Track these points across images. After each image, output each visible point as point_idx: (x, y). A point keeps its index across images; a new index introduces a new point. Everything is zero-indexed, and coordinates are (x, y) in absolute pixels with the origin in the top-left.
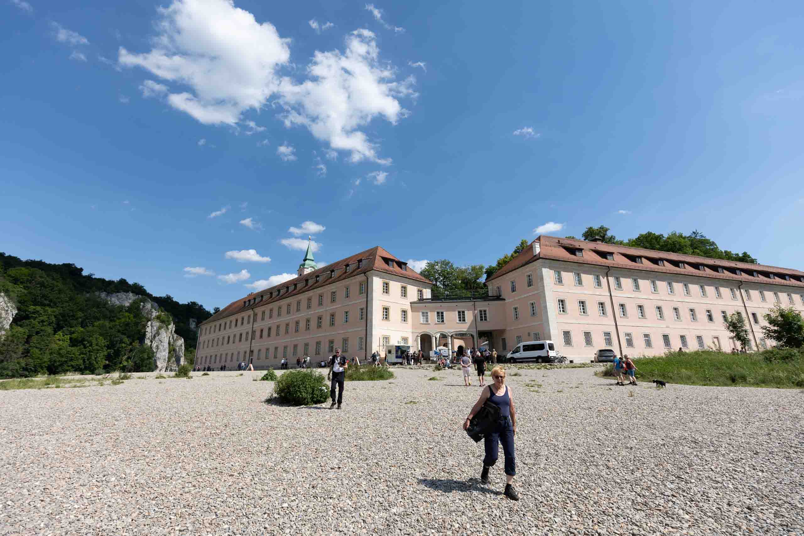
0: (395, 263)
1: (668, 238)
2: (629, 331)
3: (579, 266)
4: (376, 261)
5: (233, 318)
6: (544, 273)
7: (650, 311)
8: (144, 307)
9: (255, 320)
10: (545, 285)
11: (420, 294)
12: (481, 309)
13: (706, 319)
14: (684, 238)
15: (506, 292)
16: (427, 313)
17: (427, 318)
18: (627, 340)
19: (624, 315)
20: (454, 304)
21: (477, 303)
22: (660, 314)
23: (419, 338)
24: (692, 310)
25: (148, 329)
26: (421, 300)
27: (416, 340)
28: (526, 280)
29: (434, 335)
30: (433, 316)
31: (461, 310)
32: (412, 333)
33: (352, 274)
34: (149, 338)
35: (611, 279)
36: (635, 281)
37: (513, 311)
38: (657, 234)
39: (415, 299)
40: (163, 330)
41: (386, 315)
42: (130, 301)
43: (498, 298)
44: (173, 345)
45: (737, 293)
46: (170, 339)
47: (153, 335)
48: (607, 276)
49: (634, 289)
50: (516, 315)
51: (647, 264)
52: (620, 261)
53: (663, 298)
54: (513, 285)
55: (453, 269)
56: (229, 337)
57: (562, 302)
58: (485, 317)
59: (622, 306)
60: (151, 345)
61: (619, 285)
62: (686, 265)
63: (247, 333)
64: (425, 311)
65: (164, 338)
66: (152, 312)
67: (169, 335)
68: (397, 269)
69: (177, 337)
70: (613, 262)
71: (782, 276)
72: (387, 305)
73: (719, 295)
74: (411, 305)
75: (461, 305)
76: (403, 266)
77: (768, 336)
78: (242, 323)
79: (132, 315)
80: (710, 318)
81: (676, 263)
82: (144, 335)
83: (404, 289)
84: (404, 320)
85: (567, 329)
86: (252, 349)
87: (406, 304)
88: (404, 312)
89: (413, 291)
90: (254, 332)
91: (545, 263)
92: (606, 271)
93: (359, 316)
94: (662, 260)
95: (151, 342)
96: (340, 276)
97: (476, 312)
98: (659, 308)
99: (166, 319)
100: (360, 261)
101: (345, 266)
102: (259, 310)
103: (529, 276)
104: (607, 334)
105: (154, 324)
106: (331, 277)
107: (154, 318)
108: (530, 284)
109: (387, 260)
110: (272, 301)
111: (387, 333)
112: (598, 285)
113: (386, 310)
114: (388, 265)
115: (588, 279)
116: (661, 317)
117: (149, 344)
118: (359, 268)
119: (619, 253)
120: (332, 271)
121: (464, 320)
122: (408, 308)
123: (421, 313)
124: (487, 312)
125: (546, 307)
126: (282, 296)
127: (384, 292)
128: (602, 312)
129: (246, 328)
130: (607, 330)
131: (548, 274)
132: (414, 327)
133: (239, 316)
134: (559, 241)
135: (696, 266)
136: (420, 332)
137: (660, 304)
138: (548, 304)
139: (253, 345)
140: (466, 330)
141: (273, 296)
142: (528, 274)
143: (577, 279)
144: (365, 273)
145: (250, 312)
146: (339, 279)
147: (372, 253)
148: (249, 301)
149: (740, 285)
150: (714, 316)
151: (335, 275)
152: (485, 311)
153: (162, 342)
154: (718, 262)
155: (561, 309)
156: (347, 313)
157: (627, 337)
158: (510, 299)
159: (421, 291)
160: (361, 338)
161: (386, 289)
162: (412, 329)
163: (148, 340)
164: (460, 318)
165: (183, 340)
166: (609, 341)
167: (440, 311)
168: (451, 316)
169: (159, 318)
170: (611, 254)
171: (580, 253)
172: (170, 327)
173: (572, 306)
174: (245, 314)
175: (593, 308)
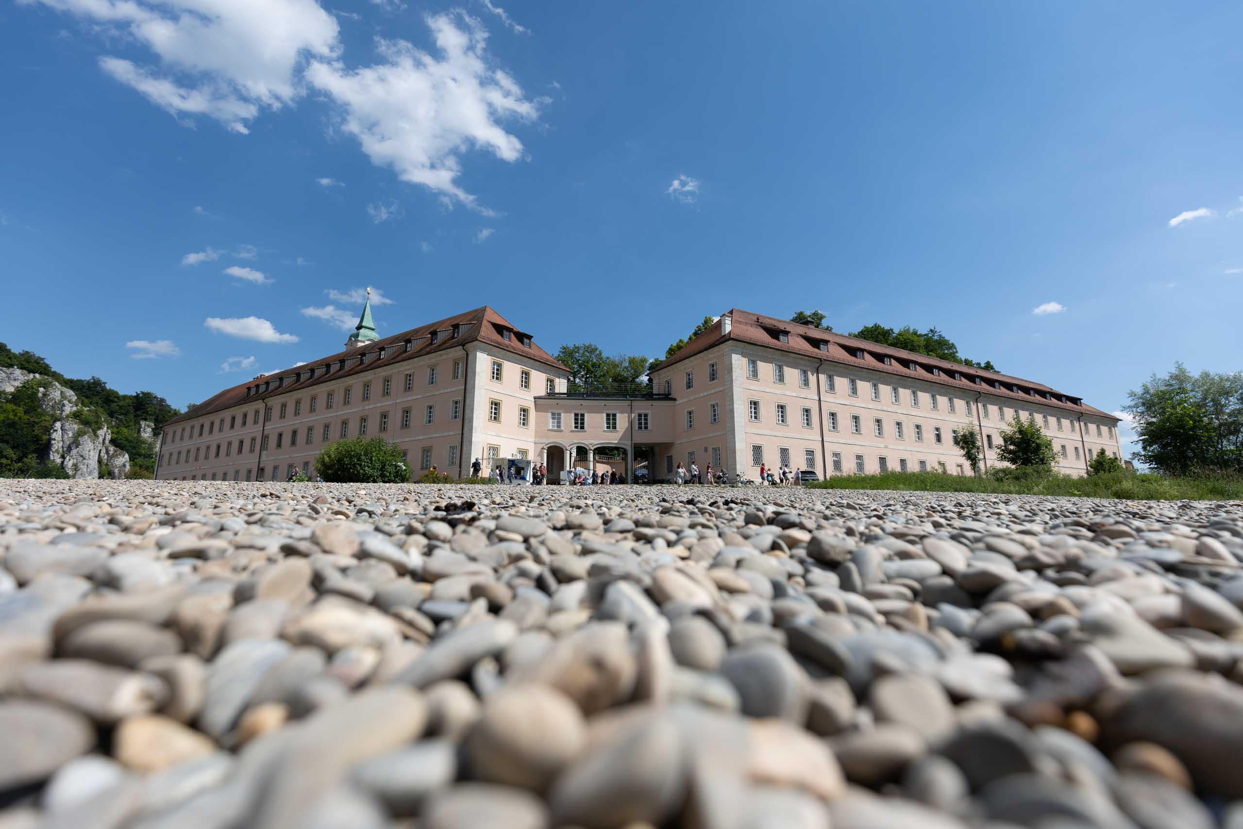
0: (513, 336)
1: (900, 334)
2: (838, 450)
3: (782, 355)
4: (483, 329)
5: (227, 414)
6: (733, 361)
7: (868, 425)
8: (45, 395)
9: (267, 418)
10: (734, 378)
11: (550, 385)
12: (641, 412)
13: (933, 438)
14: (920, 336)
15: (678, 388)
16: (559, 414)
17: (559, 422)
18: (835, 462)
19: (834, 427)
20: (602, 403)
21: (635, 403)
22: (879, 430)
23: (546, 451)
24: (918, 427)
25: (57, 435)
26: (552, 395)
27: (540, 455)
28: (708, 371)
29: (569, 448)
30: (568, 420)
31: (611, 412)
32: (535, 443)
33: (443, 347)
34: (57, 451)
35: (822, 377)
36: (853, 382)
37: (686, 416)
38: (887, 328)
39: (542, 392)
40: (86, 437)
41: (495, 413)
42: (17, 384)
43: (667, 397)
44: (107, 464)
45: (974, 407)
46: (102, 454)
47: (66, 445)
48: (818, 373)
49: (850, 391)
50: (691, 422)
51: (870, 361)
52: (836, 353)
53: (885, 408)
54: (689, 379)
55: (601, 359)
56: (219, 447)
57: (755, 404)
58: (646, 424)
59: (833, 415)
60: (63, 463)
61: (832, 387)
62: (917, 367)
63: (253, 440)
64: (556, 411)
65: (89, 451)
66: (64, 405)
67: (100, 447)
68: (515, 343)
69: (115, 451)
70: (828, 354)
71: (1026, 390)
72: (497, 397)
73: (952, 408)
74: (535, 402)
75: (612, 405)
76: (526, 340)
77: (1001, 457)
78: (244, 423)
79: (21, 409)
80: (938, 438)
81: (905, 363)
82: (48, 446)
83: (526, 376)
84: (524, 424)
85: (758, 442)
86: (262, 465)
87: (527, 399)
88: (524, 410)
89: (539, 381)
90: (265, 438)
91: (736, 346)
92: (817, 365)
93: (451, 413)
94: (890, 357)
95: (63, 457)
96: (421, 350)
97: (633, 415)
98: (878, 421)
99: (92, 418)
100: (456, 327)
101: (430, 333)
102: (275, 402)
103: (713, 366)
104: (810, 453)
105: (67, 426)
106: (406, 351)
107: (68, 416)
108: (713, 377)
109: (500, 329)
110: (300, 387)
111: (494, 441)
112: (805, 385)
113: (496, 406)
114: (502, 336)
115: (792, 374)
116: (879, 434)
117: (59, 461)
118: (453, 337)
119: (837, 343)
120: (408, 341)
121: (615, 428)
122: (530, 405)
123: (550, 414)
124: (649, 418)
125: (732, 411)
126: (317, 380)
127: (493, 377)
128: (806, 422)
129: (253, 430)
130: (811, 447)
131: (739, 363)
132: (537, 434)
133: (239, 412)
134: (758, 319)
135: (929, 368)
136: (547, 442)
137: (880, 415)
138: (735, 406)
139: (263, 458)
140: (616, 442)
141: (302, 380)
142: (712, 362)
143: (778, 374)
144: (463, 345)
145: (260, 405)
146: (419, 354)
147: (477, 316)
148: (257, 386)
149: (977, 397)
150: (943, 436)
151: (412, 348)
152: (646, 415)
153: (84, 459)
154: (956, 367)
155: (753, 415)
156: (431, 408)
157: (835, 458)
158: (684, 399)
159: (552, 381)
160: (453, 448)
161: (497, 374)
162: (536, 437)
163: (56, 454)
164: (608, 423)
165: (127, 456)
166: (811, 462)
167: (579, 412)
168: (596, 421)
169: (78, 416)
170: (826, 342)
171: (784, 337)
172: (101, 433)
173: (768, 412)
174: (249, 409)
175: (795, 416)
